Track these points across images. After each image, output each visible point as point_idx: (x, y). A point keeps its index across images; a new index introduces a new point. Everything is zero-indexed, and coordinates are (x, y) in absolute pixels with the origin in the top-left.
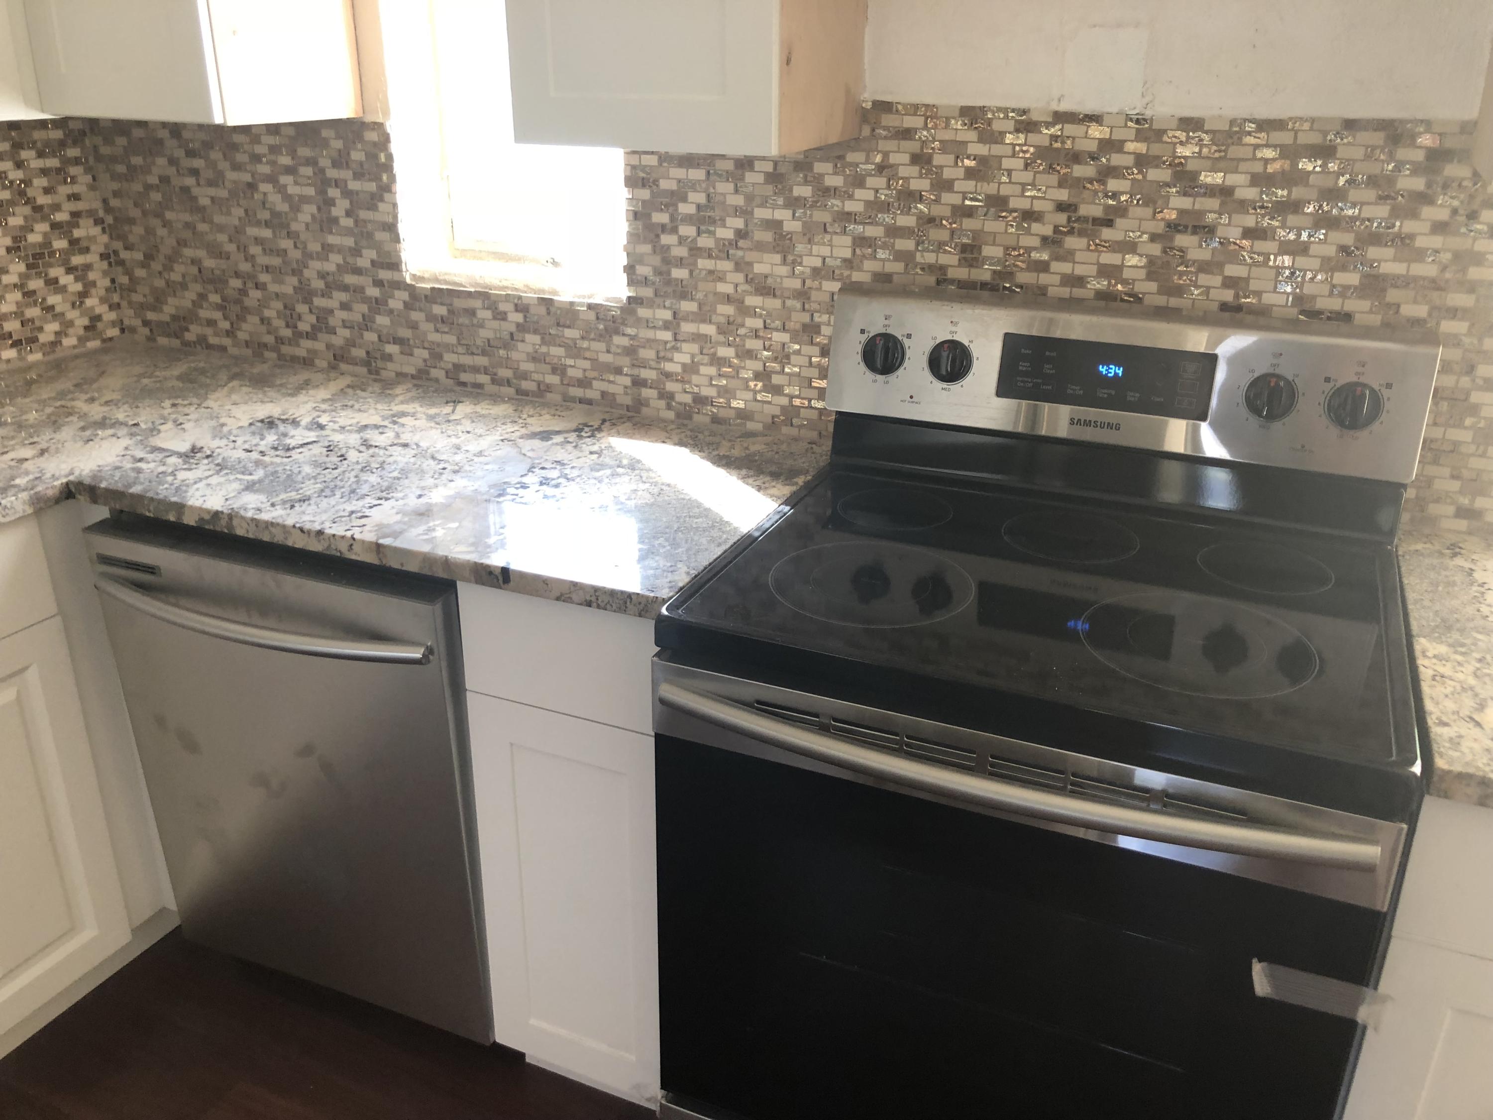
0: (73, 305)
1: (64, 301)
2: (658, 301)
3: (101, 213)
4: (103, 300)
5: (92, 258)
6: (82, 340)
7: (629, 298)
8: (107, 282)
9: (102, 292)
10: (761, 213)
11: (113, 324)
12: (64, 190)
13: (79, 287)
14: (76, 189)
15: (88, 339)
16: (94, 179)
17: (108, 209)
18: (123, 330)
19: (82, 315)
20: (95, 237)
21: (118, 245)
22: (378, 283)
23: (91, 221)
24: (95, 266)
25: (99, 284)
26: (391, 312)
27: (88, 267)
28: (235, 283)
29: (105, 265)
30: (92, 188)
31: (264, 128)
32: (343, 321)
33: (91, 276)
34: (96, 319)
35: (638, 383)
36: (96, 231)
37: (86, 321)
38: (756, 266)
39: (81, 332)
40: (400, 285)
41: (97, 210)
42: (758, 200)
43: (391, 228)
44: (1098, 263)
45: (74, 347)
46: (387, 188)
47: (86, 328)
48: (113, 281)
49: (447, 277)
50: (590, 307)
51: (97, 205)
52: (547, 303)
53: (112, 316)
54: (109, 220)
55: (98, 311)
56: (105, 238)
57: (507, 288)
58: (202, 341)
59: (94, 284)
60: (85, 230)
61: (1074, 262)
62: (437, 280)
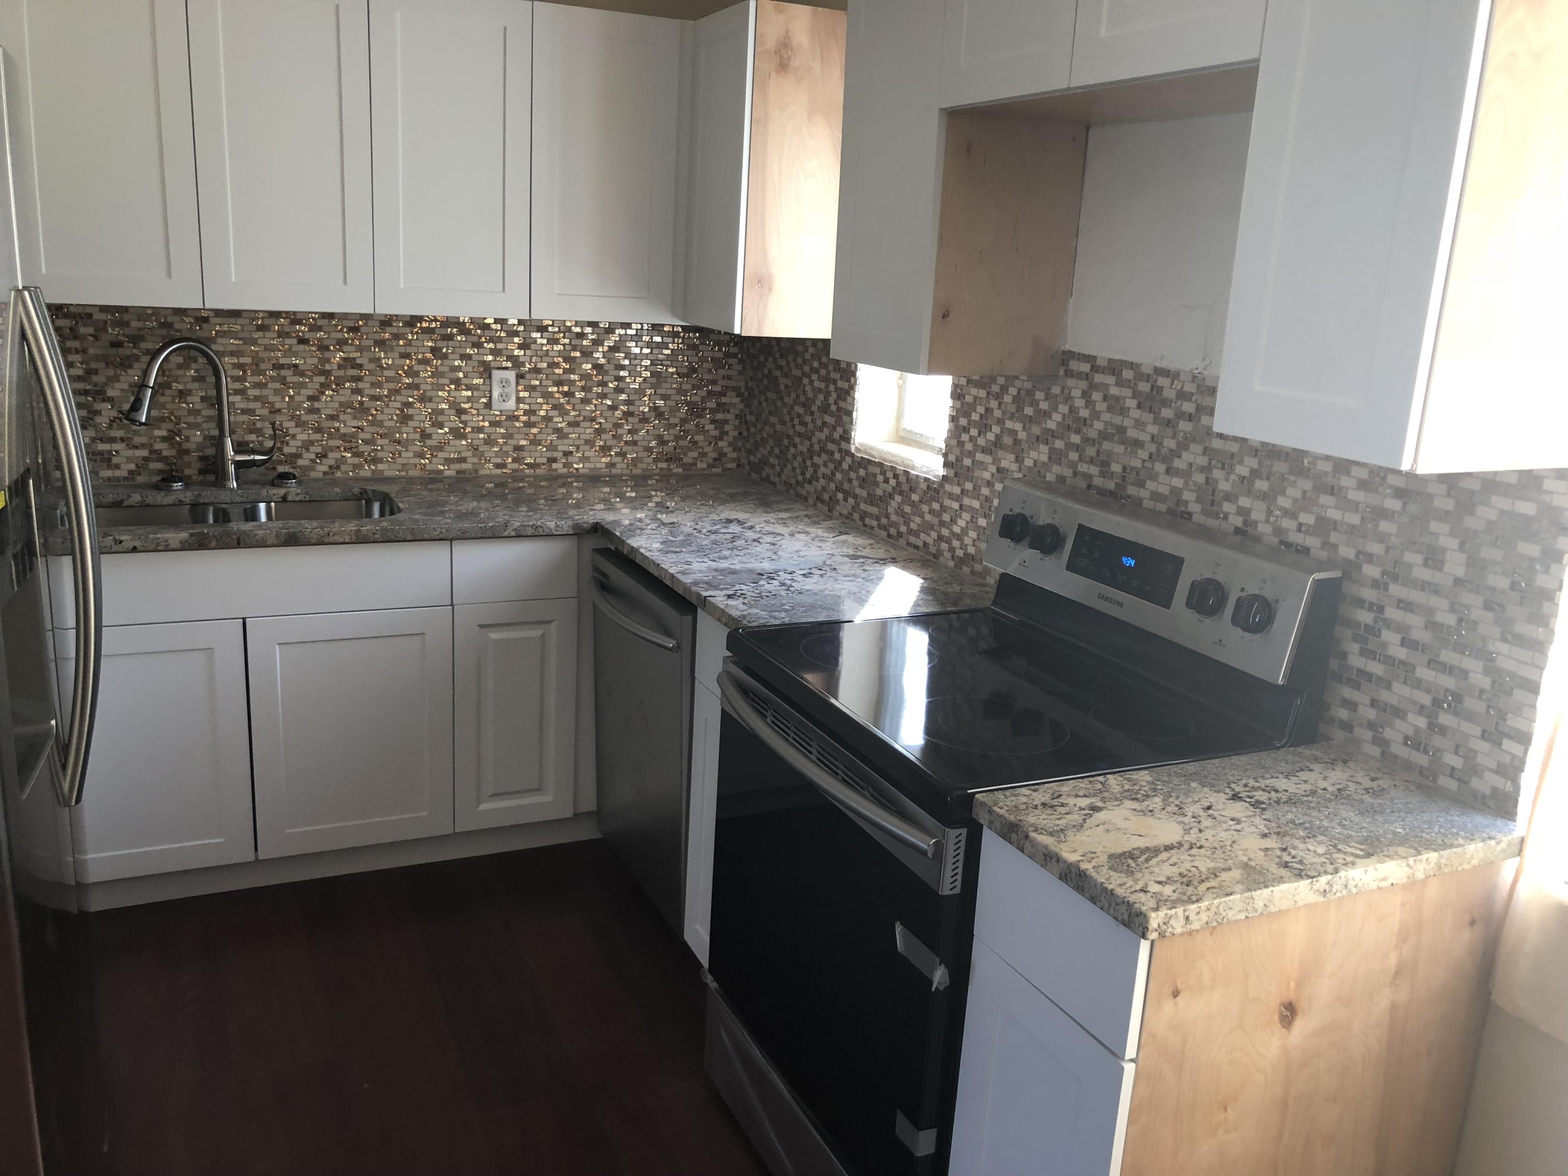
0: (710, 443)
1: (705, 440)
2: (956, 480)
3: (743, 390)
4: (730, 444)
5: (730, 417)
6: (710, 466)
7: (943, 476)
8: (736, 433)
9: (731, 439)
10: (1009, 424)
11: (733, 460)
12: (722, 372)
13: (716, 433)
14: (730, 372)
15: (714, 466)
16: (744, 368)
17: (747, 388)
18: (738, 466)
19: (714, 451)
20: (735, 404)
21: (747, 411)
22: (840, 451)
23: (734, 394)
24: (731, 422)
25: (730, 433)
26: (843, 470)
27: (726, 422)
28: (786, 442)
29: (737, 423)
30: (740, 373)
31: (811, 342)
32: (823, 474)
33: (727, 428)
34: (722, 454)
35: (940, 538)
36: (736, 400)
37: (715, 455)
38: (1002, 461)
39: (711, 461)
40: (848, 453)
41: (740, 388)
42: (1008, 415)
43: (850, 414)
44: (1170, 485)
45: (704, 469)
46: (852, 388)
47: (715, 459)
48: (740, 433)
49: (871, 451)
50: (926, 479)
51: (742, 384)
52: (907, 473)
53: (734, 455)
54: (746, 395)
55: (725, 450)
56: (741, 406)
57: (893, 461)
58: (767, 479)
59: (727, 433)
60: (731, 399)
61: (1159, 483)
62: (866, 453)
